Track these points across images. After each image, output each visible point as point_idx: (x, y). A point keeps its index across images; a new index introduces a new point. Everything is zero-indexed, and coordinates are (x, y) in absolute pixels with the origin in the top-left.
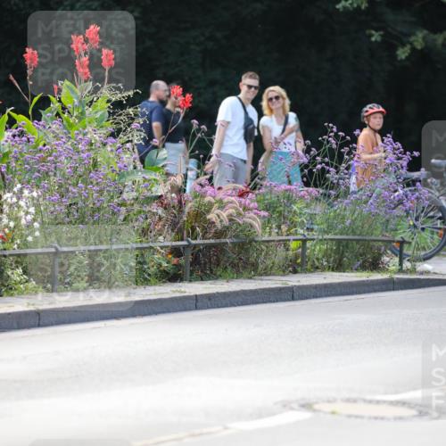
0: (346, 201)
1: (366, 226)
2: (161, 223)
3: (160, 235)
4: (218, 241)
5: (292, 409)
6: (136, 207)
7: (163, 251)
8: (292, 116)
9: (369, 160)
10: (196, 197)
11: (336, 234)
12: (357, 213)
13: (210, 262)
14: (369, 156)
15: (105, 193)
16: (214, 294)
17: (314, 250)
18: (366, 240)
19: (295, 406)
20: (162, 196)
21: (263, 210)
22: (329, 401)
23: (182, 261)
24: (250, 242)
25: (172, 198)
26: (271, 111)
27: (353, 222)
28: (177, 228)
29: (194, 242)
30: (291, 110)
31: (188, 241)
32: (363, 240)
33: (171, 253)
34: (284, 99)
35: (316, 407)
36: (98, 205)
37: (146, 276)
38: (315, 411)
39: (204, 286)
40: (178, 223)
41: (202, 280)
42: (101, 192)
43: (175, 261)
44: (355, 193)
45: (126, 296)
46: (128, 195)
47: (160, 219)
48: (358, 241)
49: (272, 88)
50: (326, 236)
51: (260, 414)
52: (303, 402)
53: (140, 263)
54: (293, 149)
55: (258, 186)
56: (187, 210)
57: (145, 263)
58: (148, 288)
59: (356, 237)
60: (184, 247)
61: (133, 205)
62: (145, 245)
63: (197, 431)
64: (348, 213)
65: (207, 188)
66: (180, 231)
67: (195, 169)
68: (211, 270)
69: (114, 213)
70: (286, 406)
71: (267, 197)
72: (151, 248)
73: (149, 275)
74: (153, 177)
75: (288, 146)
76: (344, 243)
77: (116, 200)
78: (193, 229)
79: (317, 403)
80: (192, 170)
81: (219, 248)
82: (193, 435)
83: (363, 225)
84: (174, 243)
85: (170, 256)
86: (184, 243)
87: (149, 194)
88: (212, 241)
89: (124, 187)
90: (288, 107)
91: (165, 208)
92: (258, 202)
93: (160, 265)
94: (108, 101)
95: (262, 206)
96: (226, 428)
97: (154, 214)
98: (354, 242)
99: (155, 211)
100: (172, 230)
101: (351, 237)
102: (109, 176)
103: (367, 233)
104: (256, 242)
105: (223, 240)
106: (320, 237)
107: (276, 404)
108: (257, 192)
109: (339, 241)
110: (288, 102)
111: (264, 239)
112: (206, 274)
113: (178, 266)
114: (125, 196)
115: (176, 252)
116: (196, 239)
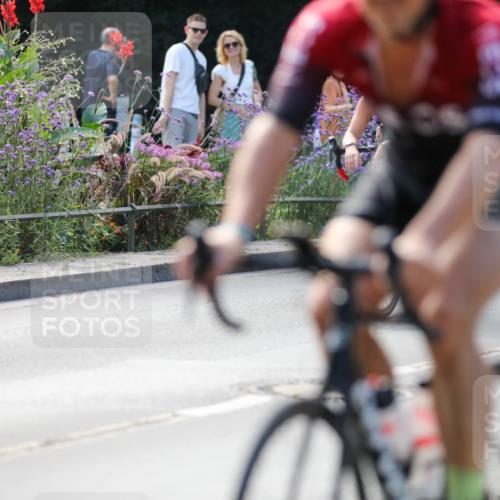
0: (308, 158)
1: (333, 186)
2: (102, 187)
3: (101, 200)
4: (166, 206)
5: (249, 392)
6: (73, 170)
7: (103, 219)
8: (249, 64)
9: (335, 112)
10: (140, 157)
11: (298, 196)
12: (321, 171)
13: (158, 229)
14: (334, 108)
15: (37, 154)
16: (162, 266)
17: (274, 214)
18: (331, 202)
19: (253, 389)
20: (101, 156)
21: (217, 170)
22: (291, 383)
23: (126, 229)
24: (203, 206)
25: (114, 159)
26: (226, 58)
27: (317, 182)
28: (119, 192)
29: (138, 208)
30: (249, 58)
31: (132, 206)
32: (328, 202)
33: (112, 221)
34: (241, 45)
35: (277, 389)
36: (29, 167)
37: (85, 247)
38: (275, 393)
39: (152, 256)
40: (121, 186)
41: (149, 250)
42: (32, 153)
43: (117, 229)
44: (319, 149)
45: (63, 270)
46: (64, 156)
47: (100, 182)
48: (323, 203)
49: (228, 33)
50: (287, 199)
51: (214, 398)
52: (261, 385)
53: (78, 232)
54: (250, 101)
55: (211, 144)
56: (130, 172)
57: (83, 232)
58: (87, 260)
59: (321, 199)
60: (128, 213)
61: (68, 167)
62: (84, 212)
63: (143, 420)
64: (311, 172)
65: (152, 146)
66: (123, 196)
67: (140, 125)
68: (159, 238)
69: (48, 177)
70: (242, 389)
71: (221, 156)
72: (90, 215)
73: (89, 246)
74: (91, 136)
75: (243, 98)
76: (308, 205)
77: (49, 162)
78: (138, 193)
79: (277, 385)
80: (136, 127)
81: (168, 214)
82: (138, 424)
83: (329, 184)
84: (117, 210)
85: (112, 224)
86: (128, 209)
87: (87, 155)
88: (159, 206)
89: (59, 146)
90: (244, 55)
91: (106, 171)
92: (210, 161)
93: (101, 234)
94: (39, 50)
95: (215, 166)
96: (175, 415)
97: (92, 177)
98: (319, 205)
99: (94, 173)
100: (114, 195)
101: (315, 199)
102: (41, 135)
103: (334, 194)
104: (208, 206)
105: (172, 205)
106: (281, 200)
107: (231, 387)
108: (209, 150)
109: (302, 204)
110: (245, 49)
111: (217, 203)
112: (153, 243)
113: (121, 235)
114: (60, 157)
115: (119, 219)
116: (140, 204)
